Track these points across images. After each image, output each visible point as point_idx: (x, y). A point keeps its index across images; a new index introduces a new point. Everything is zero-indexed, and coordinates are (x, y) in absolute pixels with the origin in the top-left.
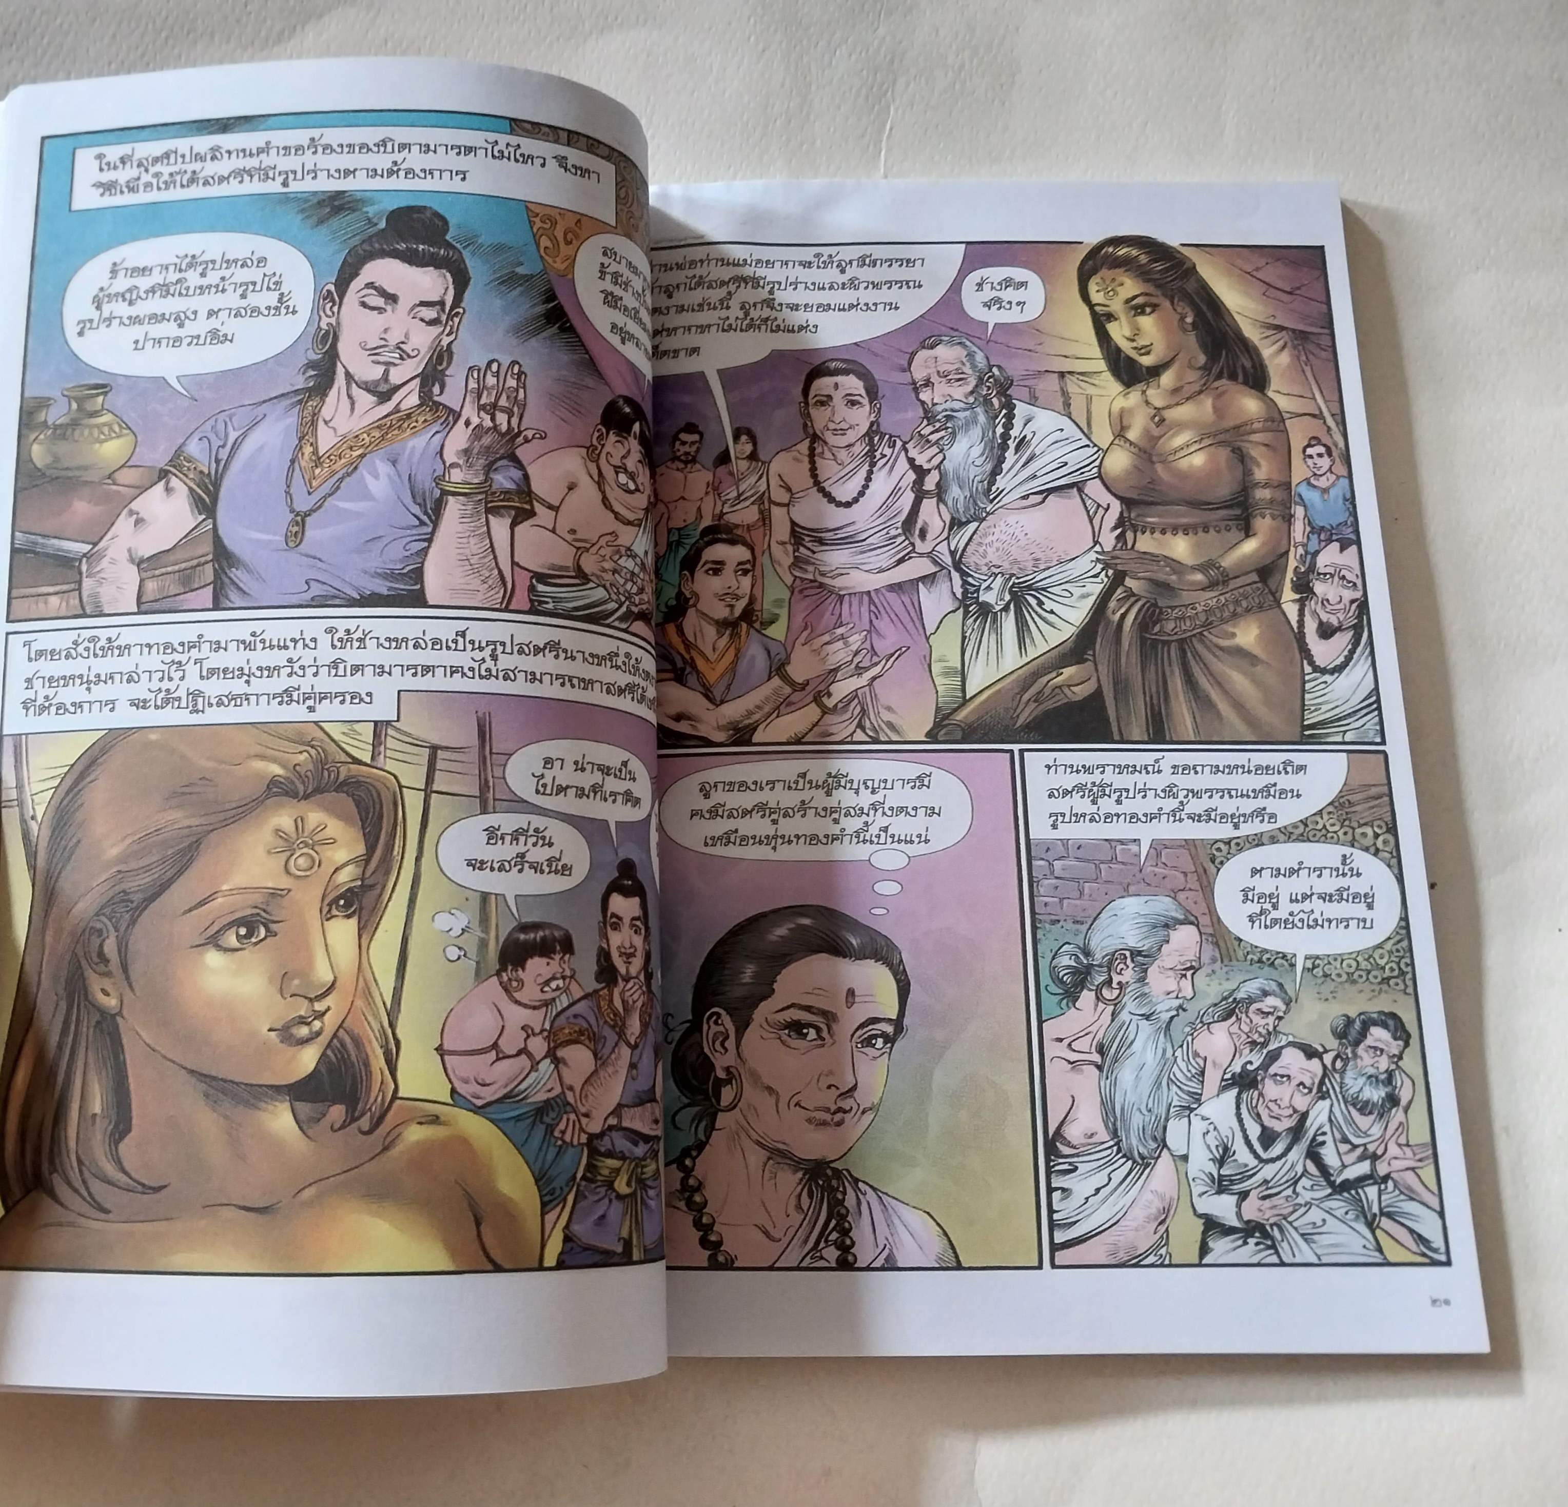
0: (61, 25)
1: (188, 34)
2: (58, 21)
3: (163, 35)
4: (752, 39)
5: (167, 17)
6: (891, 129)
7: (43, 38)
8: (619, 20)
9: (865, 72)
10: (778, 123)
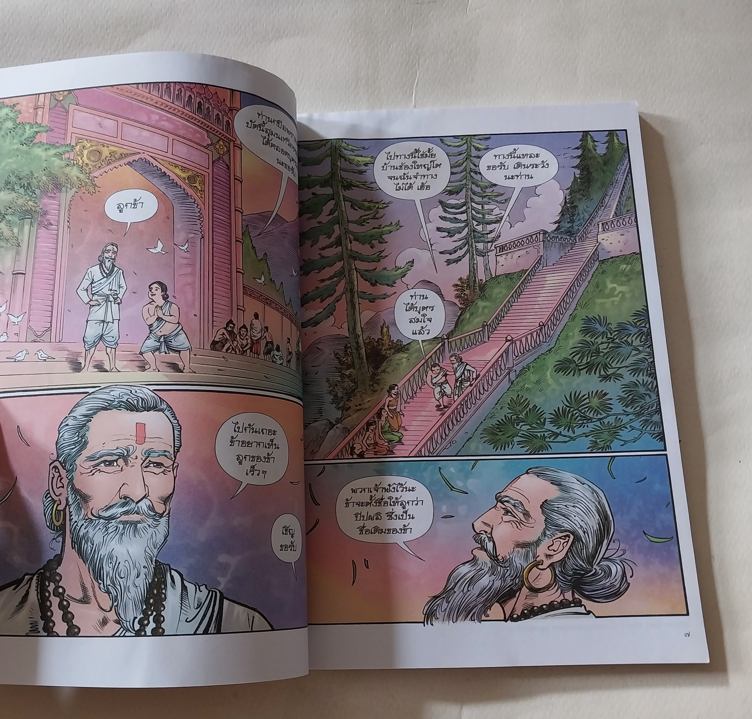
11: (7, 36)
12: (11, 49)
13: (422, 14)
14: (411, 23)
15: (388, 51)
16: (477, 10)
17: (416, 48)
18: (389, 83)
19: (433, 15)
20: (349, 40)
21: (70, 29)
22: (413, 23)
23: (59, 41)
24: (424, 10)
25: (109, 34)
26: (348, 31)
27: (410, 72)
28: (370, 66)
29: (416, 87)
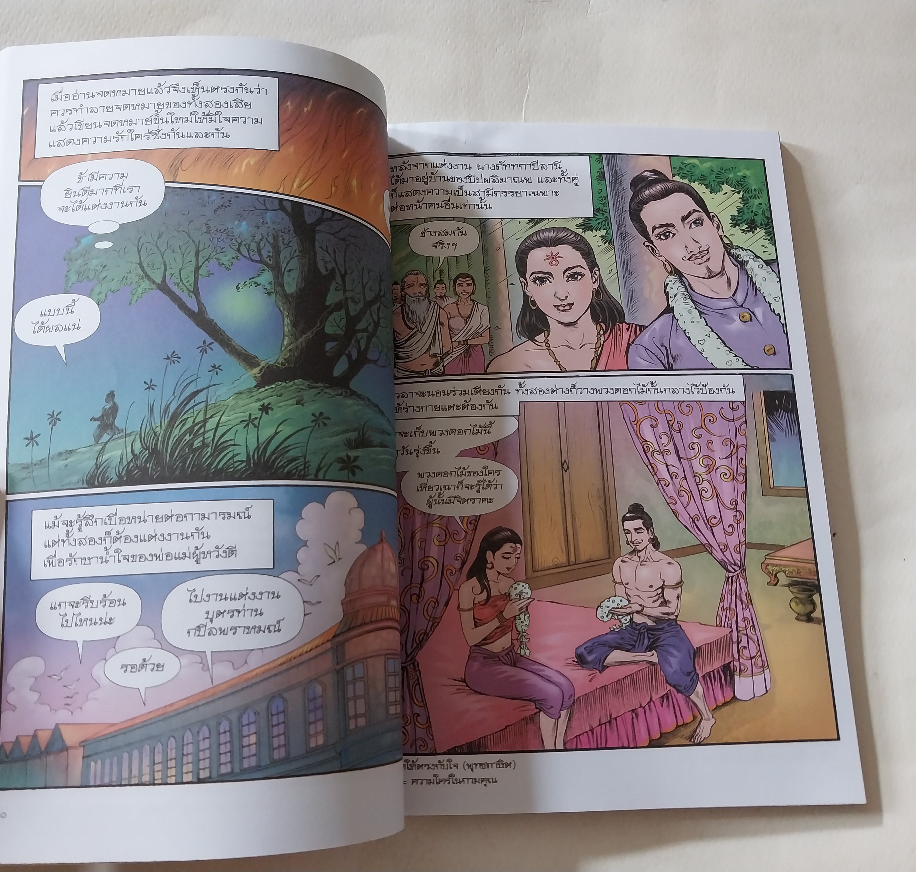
0: (37, 20)
1: (115, 28)
2: (35, 18)
3: (99, 29)
4: (448, 41)
5: (102, 19)
6: (528, 96)
7: (26, 29)
8: (371, 28)
9: (513, 62)
10: (463, 90)
11: (23, 13)
12: (28, 29)
13: (534, 15)
14: (521, 25)
15: (494, 57)
16: (600, 14)
17: (527, 55)
18: (494, 95)
19: (548, 17)
20: (447, 41)
21: (103, 8)
22: (524, 24)
23: (90, 22)
24: (537, 10)
25: (152, 18)
26: (447, 30)
27: (520, 84)
28: (472, 74)
29: (526, 101)
